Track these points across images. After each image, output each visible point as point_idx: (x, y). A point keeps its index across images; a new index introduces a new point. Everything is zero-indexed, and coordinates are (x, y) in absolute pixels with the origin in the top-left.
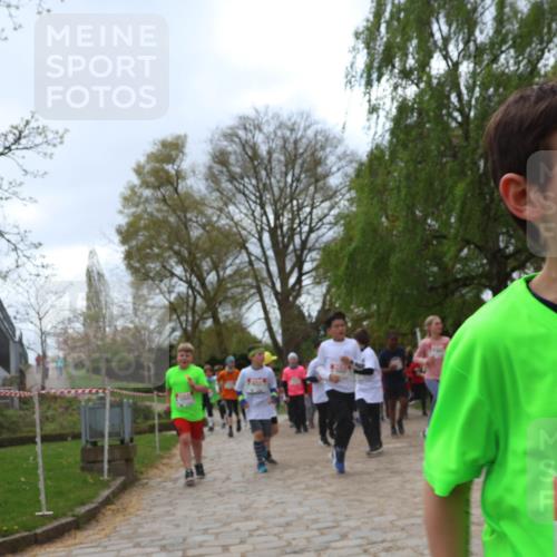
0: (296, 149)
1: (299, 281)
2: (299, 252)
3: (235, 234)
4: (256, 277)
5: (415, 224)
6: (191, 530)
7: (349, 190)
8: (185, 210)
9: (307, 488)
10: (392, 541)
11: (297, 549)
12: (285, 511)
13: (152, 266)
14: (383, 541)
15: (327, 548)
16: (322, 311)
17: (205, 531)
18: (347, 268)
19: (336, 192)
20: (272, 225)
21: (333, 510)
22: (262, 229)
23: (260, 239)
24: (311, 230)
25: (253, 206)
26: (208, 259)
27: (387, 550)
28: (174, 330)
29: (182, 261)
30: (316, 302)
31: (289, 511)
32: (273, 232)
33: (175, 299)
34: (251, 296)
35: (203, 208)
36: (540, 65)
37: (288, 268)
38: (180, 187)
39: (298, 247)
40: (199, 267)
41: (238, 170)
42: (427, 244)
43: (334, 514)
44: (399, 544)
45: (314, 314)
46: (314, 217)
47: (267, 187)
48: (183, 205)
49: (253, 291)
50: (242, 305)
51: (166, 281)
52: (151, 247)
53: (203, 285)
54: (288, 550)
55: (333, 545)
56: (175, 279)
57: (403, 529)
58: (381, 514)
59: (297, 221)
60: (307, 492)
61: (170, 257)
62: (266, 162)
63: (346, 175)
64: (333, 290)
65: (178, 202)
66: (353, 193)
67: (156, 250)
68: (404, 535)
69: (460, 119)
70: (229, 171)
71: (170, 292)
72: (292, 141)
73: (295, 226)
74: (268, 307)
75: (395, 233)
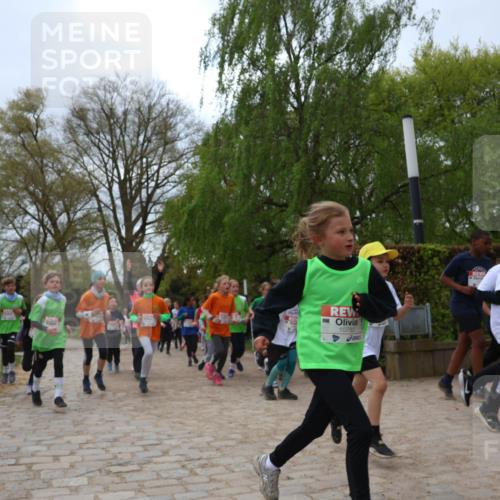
0: (150, 112)
1: (143, 229)
2: (144, 204)
3: (87, 182)
4: (103, 222)
5: (250, 190)
6: (25, 440)
7: (194, 155)
8: (42, 156)
9: (135, 410)
10: (207, 459)
11: (121, 462)
12: (113, 428)
13: (7, 203)
14: (199, 459)
15: (149, 462)
16: (161, 258)
17: (38, 443)
18: (187, 222)
19: (182, 155)
20: (122, 178)
21: (158, 430)
22: (113, 180)
23: (110, 189)
24: (157, 186)
25: (106, 159)
26: (60, 202)
27: (203, 466)
28: (24, 262)
29: (35, 201)
30: (156, 249)
31: (118, 428)
32: (122, 184)
33: (27, 234)
34: (98, 238)
35: (60, 156)
36: (367, 69)
37: (134, 217)
38: (39, 135)
39: (144, 200)
40: (51, 208)
41: (95, 126)
42: (258, 209)
43: (158, 433)
44: (214, 462)
45: (154, 260)
46: (161, 174)
47: (121, 144)
48: (41, 152)
49: (99, 234)
50: (89, 246)
51: (19, 218)
52: (8, 186)
53: (54, 224)
54: (114, 462)
55: (155, 460)
56: (28, 217)
57: (217, 450)
58: (200, 436)
59: (145, 177)
60: (135, 413)
61: (24, 197)
62: (121, 120)
63: (193, 142)
64: (173, 240)
65: (36, 147)
66: (197, 158)
67: (12, 189)
68: (219, 454)
69: (296, 104)
70: (86, 126)
71: (22, 228)
72: (146, 105)
73: (143, 181)
74: (113, 249)
75: (231, 196)
